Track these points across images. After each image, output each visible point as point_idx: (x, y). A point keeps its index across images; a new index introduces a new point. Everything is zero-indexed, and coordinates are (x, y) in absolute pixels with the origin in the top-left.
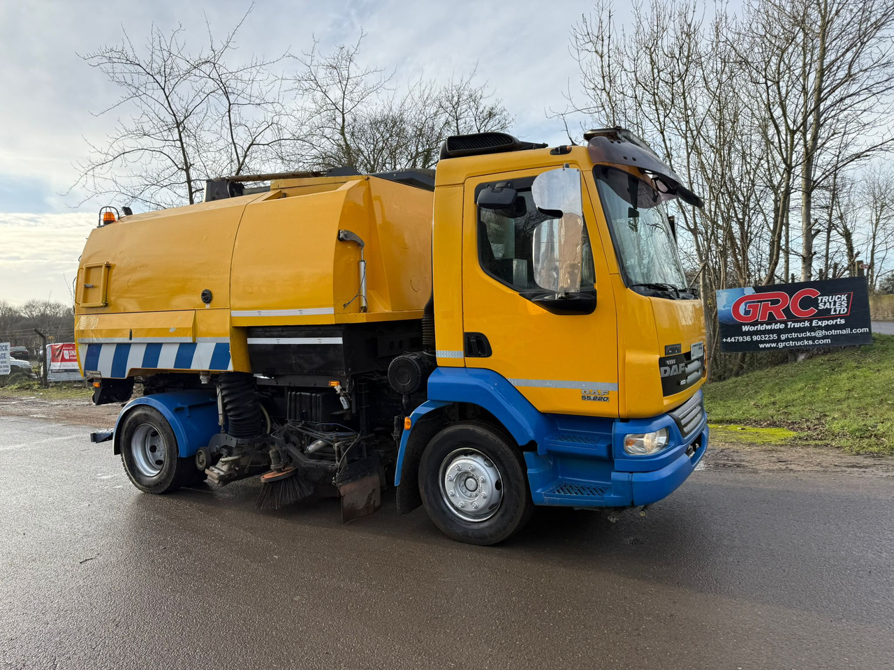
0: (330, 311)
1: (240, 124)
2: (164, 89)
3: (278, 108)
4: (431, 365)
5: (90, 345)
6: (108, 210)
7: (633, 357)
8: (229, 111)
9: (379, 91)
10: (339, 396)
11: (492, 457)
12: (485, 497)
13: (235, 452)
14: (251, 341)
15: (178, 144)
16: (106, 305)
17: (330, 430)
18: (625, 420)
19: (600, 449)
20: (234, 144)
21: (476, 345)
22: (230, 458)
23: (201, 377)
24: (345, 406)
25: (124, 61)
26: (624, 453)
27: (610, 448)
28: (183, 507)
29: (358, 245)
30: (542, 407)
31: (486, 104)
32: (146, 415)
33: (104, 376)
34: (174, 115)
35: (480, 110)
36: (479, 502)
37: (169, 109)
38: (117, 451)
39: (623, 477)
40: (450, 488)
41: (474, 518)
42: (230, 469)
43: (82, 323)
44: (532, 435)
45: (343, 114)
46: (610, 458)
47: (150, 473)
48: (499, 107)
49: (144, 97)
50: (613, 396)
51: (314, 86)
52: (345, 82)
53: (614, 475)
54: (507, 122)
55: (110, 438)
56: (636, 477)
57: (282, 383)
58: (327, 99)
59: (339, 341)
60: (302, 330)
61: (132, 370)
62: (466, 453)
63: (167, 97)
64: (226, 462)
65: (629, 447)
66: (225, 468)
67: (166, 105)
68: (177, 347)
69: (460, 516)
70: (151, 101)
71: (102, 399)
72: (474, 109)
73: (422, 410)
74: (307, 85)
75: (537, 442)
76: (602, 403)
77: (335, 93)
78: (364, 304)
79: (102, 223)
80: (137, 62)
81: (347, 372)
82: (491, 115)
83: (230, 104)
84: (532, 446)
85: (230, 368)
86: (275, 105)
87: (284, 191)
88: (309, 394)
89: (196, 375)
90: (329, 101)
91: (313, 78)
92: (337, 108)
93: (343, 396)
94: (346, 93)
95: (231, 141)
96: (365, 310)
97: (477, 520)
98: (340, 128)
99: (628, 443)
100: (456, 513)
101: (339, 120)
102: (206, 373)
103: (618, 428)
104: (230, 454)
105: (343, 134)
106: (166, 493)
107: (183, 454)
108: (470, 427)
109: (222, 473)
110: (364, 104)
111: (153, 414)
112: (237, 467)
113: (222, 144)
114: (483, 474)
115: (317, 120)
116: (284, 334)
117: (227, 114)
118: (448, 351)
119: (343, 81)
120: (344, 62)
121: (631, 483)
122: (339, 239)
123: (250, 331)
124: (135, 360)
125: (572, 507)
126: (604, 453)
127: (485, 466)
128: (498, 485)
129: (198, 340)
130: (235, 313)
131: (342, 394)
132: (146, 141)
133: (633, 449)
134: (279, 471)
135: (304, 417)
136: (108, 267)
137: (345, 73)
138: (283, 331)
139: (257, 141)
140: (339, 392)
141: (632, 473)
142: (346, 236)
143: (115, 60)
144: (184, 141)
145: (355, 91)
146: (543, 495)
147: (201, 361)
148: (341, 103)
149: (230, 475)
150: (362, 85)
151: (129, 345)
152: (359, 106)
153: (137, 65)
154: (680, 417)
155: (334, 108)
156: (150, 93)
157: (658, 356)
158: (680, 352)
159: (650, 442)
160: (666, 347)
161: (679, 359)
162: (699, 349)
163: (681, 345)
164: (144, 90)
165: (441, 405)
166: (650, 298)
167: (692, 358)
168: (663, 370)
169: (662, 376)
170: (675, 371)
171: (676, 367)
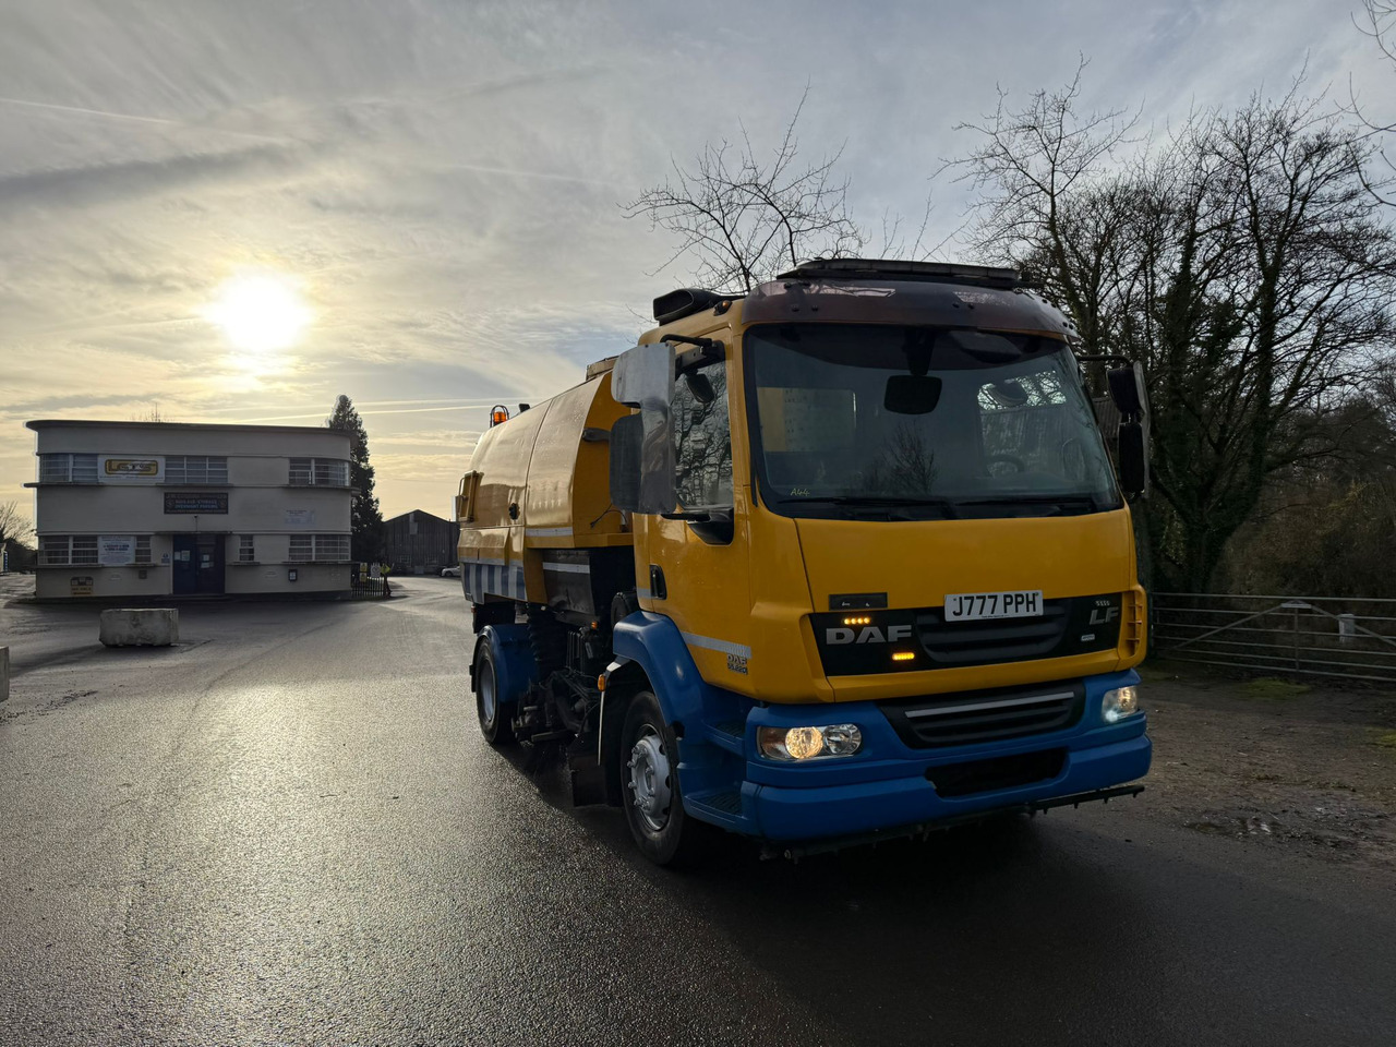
0: (569, 531)
2: (723, 227)
6: (499, 410)
7: (762, 610)
8: (791, 243)
9: (1112, 147)
10: (586, 640)
11: (665, 743)
14: (548, 566)
16: (473, 518)
18: (767, 704)
21: (658, 583)
23: (514, 606)
25: (671, 202)
26: (756, 754)
33: (475, 601)
34: (740, 259)
36: (650, 802)
37: (732, 251)
38: (473, 689)
39: (752, 788)
44: (679, 714)
45: (1053, 196)
46: (742, 759)
47: (490, 714)
49: (706, 241)
50: (749, 668)
51: (1005, 162)
52: (1054, 147)
53: (744, 785)
56: (768, 793)
58: (1028, 178)
59: (586, 569)
61: (485, 596)
62: (649, 733)
63: (728, 236)
65: (769, 746)
67: (729, 246)
68: (501, 570)
69: (648, 818)
73: (613, 667)
74: (991, 163)
75: (685, 725)
76: (740, 675)
77: (1038, 165)
78: (623, 522)
80: (687, 199)
81: (597, 609)
83: (791, 233)
85: (526, 598)
89: (510, 603)
90: (1030, 182)
91: (1003, 151)
92: (1043, 190)
94: (1058, 162)
96: (625, 529)
97: (657, 828)
98: (1047, 220)
99: (766, 740)
100: (644, 813)
101: (1047, 209)
102: (517, 602)
105: (1051, 229)
110: (1088, 174)
114: (653, 764)
115: (1008, 216)
116: (561, 558)
118: (643, 588)
119: (1051, 145)
120: (1051, 114)
121: (760, 801)
122: (584, 438)
123: (544, 554)
124: (485, 585)
126: (737, 750)
127: (659, 753)
128: (668, 780)
129: (510, 562)
130: (532, 533)
131: (590, 639)
136: (478, 477)
137: (1054, 132)
138: (561, 555)
140: (583, 635)
141: (763, 785)
142: (589, 434)
146: (689, 803)
147: (513, 588)
148: (1049, 179)
151: (481, 566)
152: (1079, 179)
153: (688, 202)
154: (911, 714)
155: (1038, 189)
156: (710, 234)
157: (810, 610)
158: (886, 606)
159: (802, 744)
160: (832, 597)
161: (883, 618)
162: (1006, 604)
163: (885, 594)
164: (702, 232)
165: (624, 663)
166: (799, 520)
167: (949, 617)
168: (831, 633)
169: (828, 642)
170: (871, 635)
171: (875, 630)
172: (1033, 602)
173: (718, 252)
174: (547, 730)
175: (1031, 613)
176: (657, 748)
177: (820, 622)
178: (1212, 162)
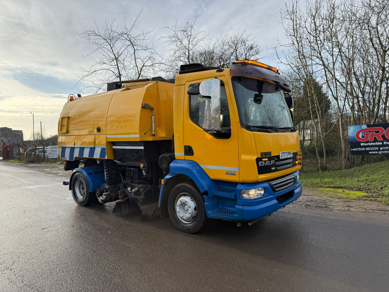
0: (138, 136)
1: (139, 58)
2: (110, 45)
3: (153, 51)
4: (173, 158)
5: (62, 147)
6: (71, 95)
7: (244, 157)
8: (134, 53)
9: (204, 40)
10: (142, 170)
11: (194, 198)
12: (190, 213)
13: (109, 191)
14: (114, 147)
15: (116, 67)
16: (67, 132)
17: (140, 183)
18: (242, 183)
19: (231, 195)
20: (137, 66)
21: (189, 151)
22: (106, 193)
23: (97, 161)
24: (144, 174)
25: (94, 35)
26: (241, 198)
27: (235, 195)
28: (89, 212)
29: (152, 109)
30: (212, 177)
31: (249, 43)
32: (79, 175)
33: (67, 160)
34: (115, 55)
35: (246, 46)
36: (188, 215)
37: (112, 53)
38: (70, 189)
39: (241, 207)
40: (178, 209)
41: (187, 222)
42: (106, 197)
43: (61, 139)
44: (206, 188)
45: (189, 51)
46: (236, 199)
47: (80, 197)
48: (255, 45)
49: (103, 48)
50: (237, 174)
51: (177, 39)
52: (189, 37)
53: (236, 206)
54: (259, 51)
55: (68, 184)
56: (245, 208)
57: (125, 164)
58: (182, 45)
59: (142, 148)
60: (130, 143)
61: (75, 157)
62: (185, 195)
63: (112, 48)
64: (105, 195)
65: (244, 195)
66: (104, 197)
67: (112, 51)
68: (89, 149)
69: (182, 221)
70: (106, 50)
71: (67, 169)
72: (243, 46)
73: (168, 177)
74: (174, 39)
75: (208, 191)
76: (233, 176)
77: (185, 42)
78: (153, 133)
79: (69, 101)
80: (100, 35)
81: (146, 160)
82: (252, 48)
83: (135, 50)
84: (206, 193)
85: (106, 158)
86: (151, 50)
87: (129, 88)
88: (133, 169)
89: (96, 160)
90: (183, 46)
91: (176, 36)
92: (186, 48)
93: (144, 170)
94: (190, 42)
95: (135, 65)
96: (154, 135)
97: (188, 223)
98: (187, 57)
99: (243, 194)
100: (181, 219)
101: (187, 53)
102: (99, 159)
103: (239, 187)
104: (107, 192)
105: (188, 59)
106: (85, 206)
107: (91, 191)
108: (186, 185)
109: (103, 199)
110: (198, 46)
111: (81, 175)
112: (109, 196)
113: (132, 66)
114: (189, 204)
115: (178, 54)
116: (125, 144)
117: (134, 54)
118: (179, 153)
119: (189, 36)
120: (189, 28)
121: (243, 210)
122: (142, 107)
123: (114, 143)
124: (76, 154)
125: (222, 220)
126: (233, 197)
127: (190, 201)
128: (195, 209)
129: (96, 146)
130: (108, 136)
131: (143, 169)
132: (104, 66)
133: (245, 196)
134: (122, 199)
135: (132, 178)
136: (69, 118)
137: (189, 33)
138: (124, 143)
139: (145, 65)
140: (142, 168)
141: (244, 206)
142: (145, 106)
143: (91, 35)
144: (118, 65)
145: (194, 41)
146: (211, 214)
147: (97, 155)
148: (188, 46)
149: (106, 200)
150: (197, 38)
151: (74, 148)
152: (195, 47)
153: (100, 36)
154: (273, 183)
155: (185, 48)
156: (105, 47)
157: (257, 157)
158: (271, 155)
159: (253, 193)
160: (261, 153)
161: (270, 158)
162: (288, 154)
163: (271, 152)
164: (103, 46)
165: (175, 175)
166: (254, 132)
167: (281, 158)
168: (260, 163)
169: (259, 166)
170: (268, 163)
171: (268, 162)
172: (291, 154)
173: (107, 52)
174: (119, 199)
175: (291, 157)
176: (190, 200)
177: (258, 160)
178: (226, 47)
